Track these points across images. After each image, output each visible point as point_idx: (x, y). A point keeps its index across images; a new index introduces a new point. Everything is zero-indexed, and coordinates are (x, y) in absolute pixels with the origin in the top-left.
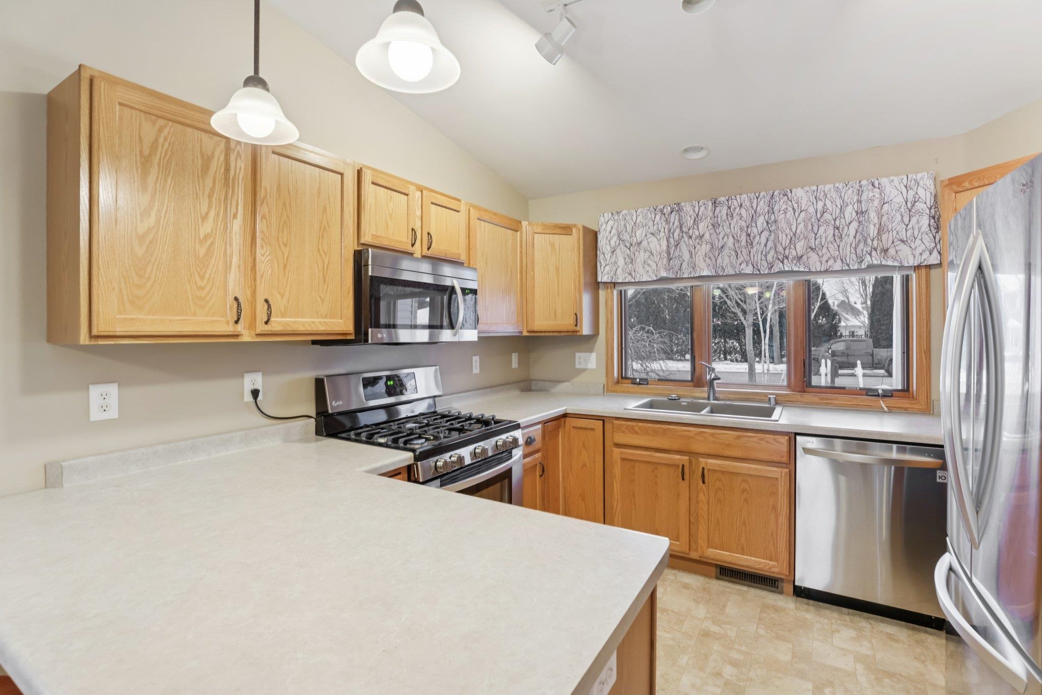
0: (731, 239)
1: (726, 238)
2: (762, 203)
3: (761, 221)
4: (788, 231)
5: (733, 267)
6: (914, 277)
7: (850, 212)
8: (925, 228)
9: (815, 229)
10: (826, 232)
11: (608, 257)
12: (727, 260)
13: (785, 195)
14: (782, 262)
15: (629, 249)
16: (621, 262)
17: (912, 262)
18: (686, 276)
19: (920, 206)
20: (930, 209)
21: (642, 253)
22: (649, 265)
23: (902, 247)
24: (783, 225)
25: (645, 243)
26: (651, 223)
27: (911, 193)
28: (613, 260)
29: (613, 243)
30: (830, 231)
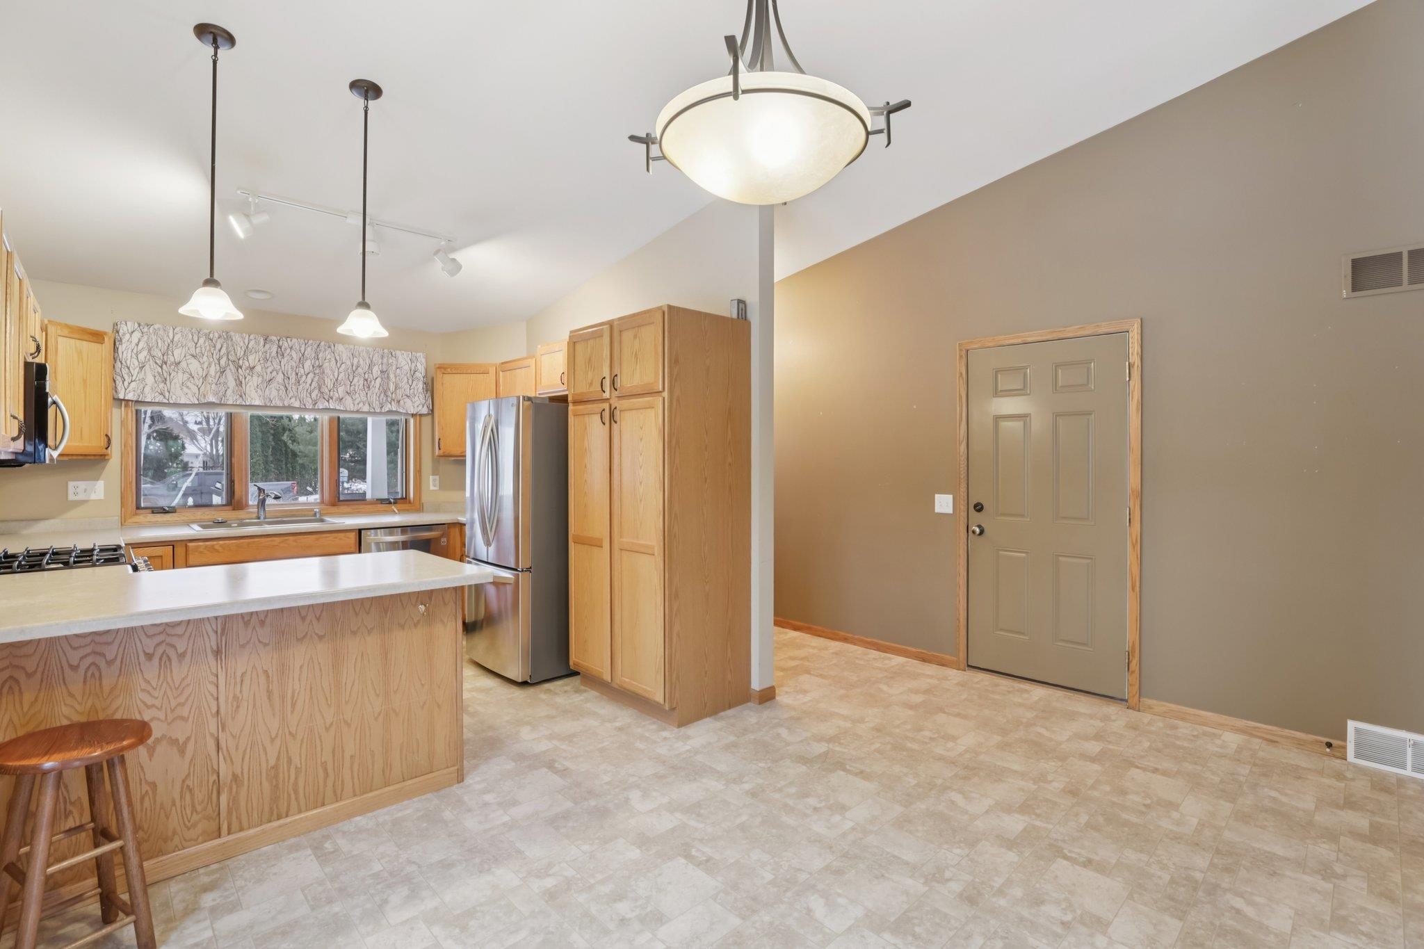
0: (281, 375)
1: (274, 373)
2: (309, 349)
3: (308, 364)
4: (332, 377)
5: (281, 399)
6: (412, 421)
7: (376, 370)
8: (420, 390)
9: (351, 378)
10: (359, 382)
11: (135, 373)
12: (274, 393)
13: (330, 347)
14: (328, 401)
15: (161, 367)
16: (150, 380)
17: (412, 411)
18: (230, 402)
19: (418, 374)
20: (424, 378)
21: (180, 374)
22: (187, 387)
23: (407, 400)
24: (328, 371)
25: (183, 364)
26: (191, 345)
27: (414, 365)
28: (141, 376)
29: (141, 357)
30: (362, 382)
